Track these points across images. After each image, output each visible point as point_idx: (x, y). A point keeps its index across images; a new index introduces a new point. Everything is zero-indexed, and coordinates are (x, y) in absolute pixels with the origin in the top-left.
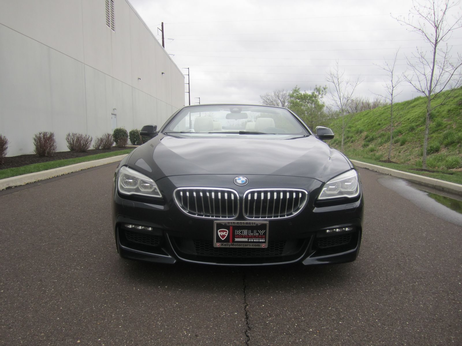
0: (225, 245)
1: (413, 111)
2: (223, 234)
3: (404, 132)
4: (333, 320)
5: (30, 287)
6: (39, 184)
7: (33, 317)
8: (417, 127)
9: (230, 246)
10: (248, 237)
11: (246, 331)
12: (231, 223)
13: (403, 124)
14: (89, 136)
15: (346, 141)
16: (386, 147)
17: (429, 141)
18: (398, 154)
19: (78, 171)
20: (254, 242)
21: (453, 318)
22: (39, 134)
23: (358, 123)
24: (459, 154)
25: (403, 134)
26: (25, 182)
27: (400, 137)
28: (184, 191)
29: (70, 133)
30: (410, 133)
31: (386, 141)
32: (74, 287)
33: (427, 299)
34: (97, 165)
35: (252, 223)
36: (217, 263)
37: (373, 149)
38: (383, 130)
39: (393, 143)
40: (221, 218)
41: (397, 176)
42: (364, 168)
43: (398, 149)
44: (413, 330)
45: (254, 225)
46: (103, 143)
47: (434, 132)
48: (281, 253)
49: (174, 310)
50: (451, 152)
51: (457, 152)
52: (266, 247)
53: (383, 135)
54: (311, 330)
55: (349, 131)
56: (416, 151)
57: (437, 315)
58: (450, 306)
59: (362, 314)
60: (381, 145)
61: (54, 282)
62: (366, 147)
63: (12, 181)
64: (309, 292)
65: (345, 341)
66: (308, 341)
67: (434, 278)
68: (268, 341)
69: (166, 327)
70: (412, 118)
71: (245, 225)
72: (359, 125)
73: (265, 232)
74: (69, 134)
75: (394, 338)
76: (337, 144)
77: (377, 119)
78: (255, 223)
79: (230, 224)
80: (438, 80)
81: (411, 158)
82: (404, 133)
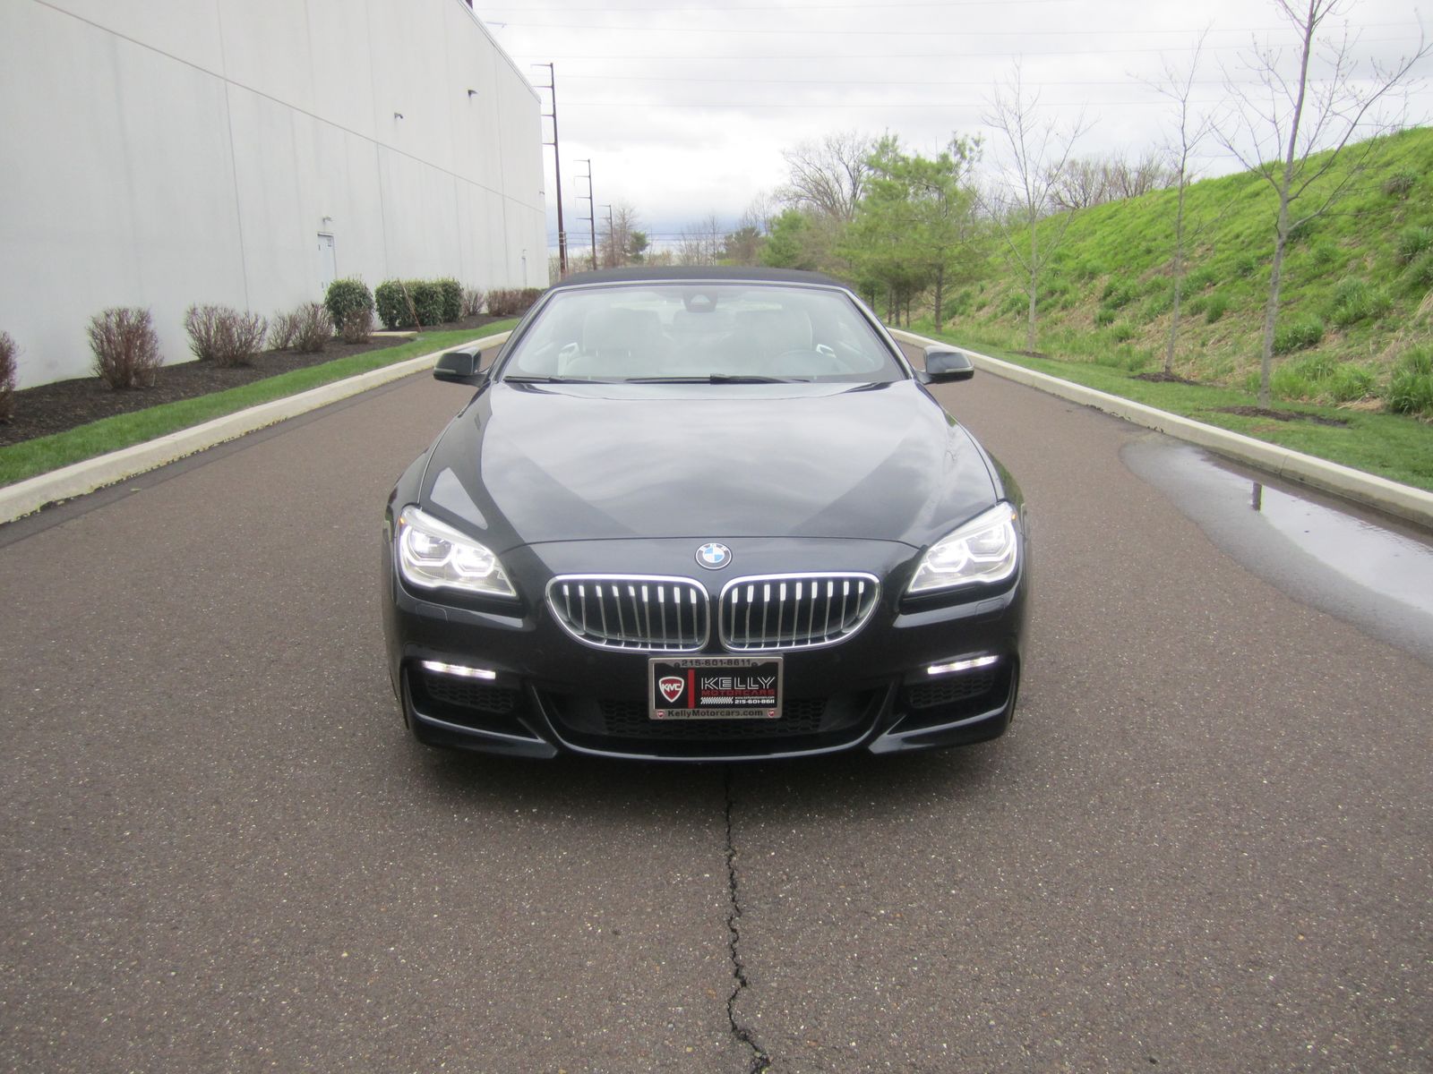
0: (677, 714)
1: (1251, 210)
2: (671, 687)
3: (1222, 279)
4: (938, 885)
5: (194, 819)
6: (133, 490)
7: (223, 899)
8: (1262, 264)
9: (689, 715)
10: (732, 693)
11: (732, 918)
12: (691, 661)
13: (1220, 251)
14: (256, 316)
15: (1043, 304)
16: (1166, 324)
17: (1292, 310)
18: (1198, 349)
19: (237, 439)
20: (747, 706)
21: (1222, 874)
22: (103, 315)
23: (1085, 244)
24: (1375, 352)
25: (1218, 285)
26: (92, 484)
27: (1209, 296)
28: (573, 585)
29: (197, 306)
30: (1239, 282)
31: (1166, 308)
32: (304, 817)
33: (1173, 826)
34: (290, 415)
35: (743, 660)
36: (660, 755)
37: (1126, 333)
38: (1159, 272)
39: (1186, 312)
40: (665, 650)
41: (1181, 437)
42: (1087, 405)
43: (1200, 334)
44: (1122, 905)
45: (746, 665)
46: (298, 334)
47: (1308, 281)
48: (817, 726)
49: (558, 870)
50: (1353, 346)
51: (1372, 348)
52: (779, 715)
53: (1157, 287)
54: (883, 912)
55: (1055, 273)
56: (1254, 340)
57: (1188, 867)
58: (1224, 843)
59: (1009, 869)
60: (1152, 321)
61: (252, 805)
62: (1105, 325)
63: (56, 485)
64: (886, 816)
65: (959, 935)
66: (873, 939)
67: (1206, 768)
68: (780, 941)
69: (543, 913)
70: (1248, 231)
71: (724, 666)
72: (1088, 250)
73: (775, 681)
74: (195, 309)
75: (1073, 926)
76: (1019, 313)
77: (1143, 233)
78: (748, 660)
79: (689, 665)
80: (1314, 139)
81: (1235, 364)
82: (1221, 283)
